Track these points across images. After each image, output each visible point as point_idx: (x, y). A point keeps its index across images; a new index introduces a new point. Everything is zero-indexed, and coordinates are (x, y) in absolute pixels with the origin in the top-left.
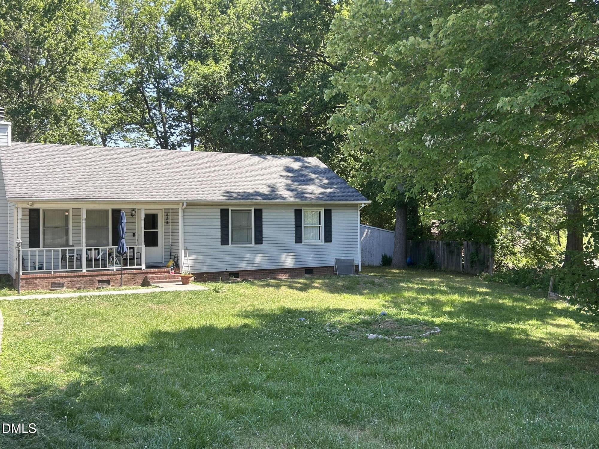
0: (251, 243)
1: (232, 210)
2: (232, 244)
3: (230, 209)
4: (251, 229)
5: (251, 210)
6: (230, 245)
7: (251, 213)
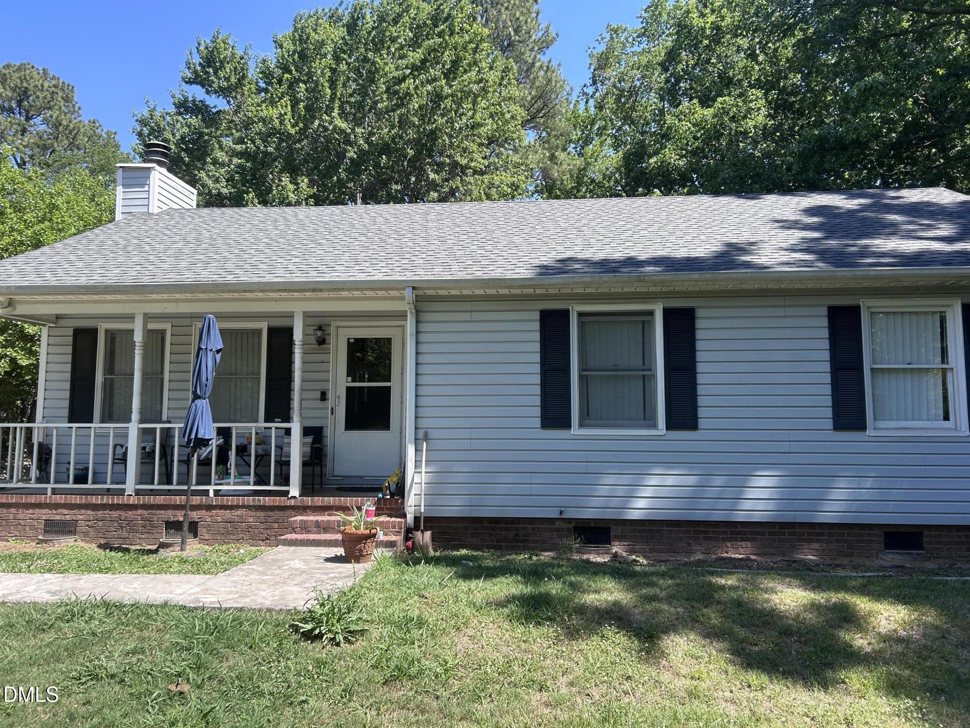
0: (654, 426)
1: (580, 315)
2: (581, 425)
3: (575, 309)
4: (654, 376)
5: (651, 313)
6: (576, 430)
7: (651, 324)
